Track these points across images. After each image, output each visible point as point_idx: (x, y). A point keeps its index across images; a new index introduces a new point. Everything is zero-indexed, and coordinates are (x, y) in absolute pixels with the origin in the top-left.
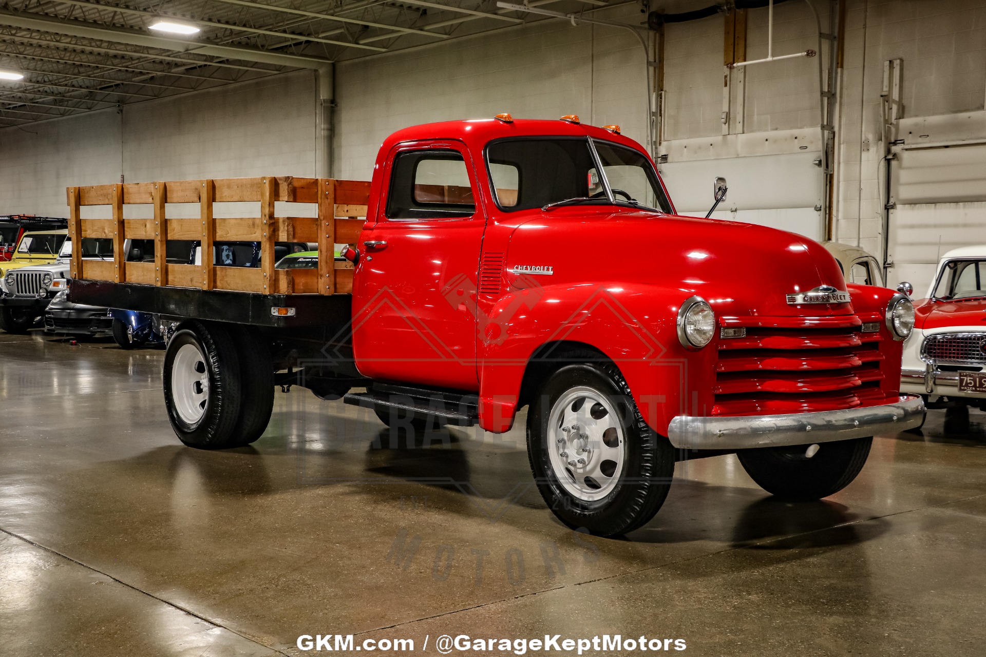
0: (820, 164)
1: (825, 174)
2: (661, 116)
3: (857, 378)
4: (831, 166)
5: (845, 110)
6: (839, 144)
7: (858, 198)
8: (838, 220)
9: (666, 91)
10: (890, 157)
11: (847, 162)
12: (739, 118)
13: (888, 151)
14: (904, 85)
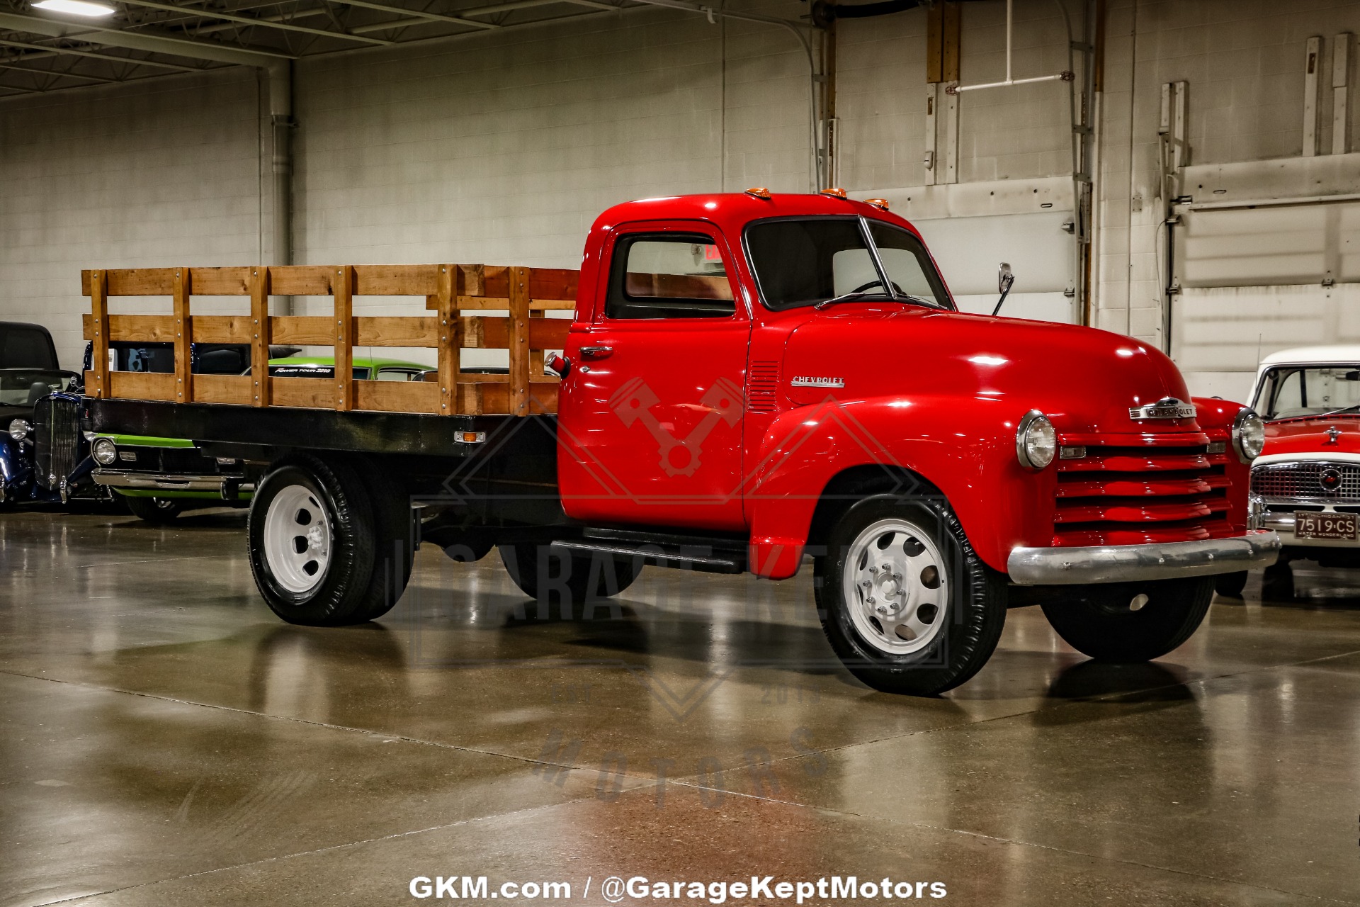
0: (1071, 230)
1: (1079, 245)
2: (831, 154)
3: (1206, 506)
4: (1087, 233)
5: (1107, 151)
6: (1099, 201)
7: (1126, 278)
8: (1097, 311)
9: (838, 118)
10: (1172, 220)
11: (1110, 227)
12: (951, 160)
13: (1170, 212)
14: (1190, 119)
